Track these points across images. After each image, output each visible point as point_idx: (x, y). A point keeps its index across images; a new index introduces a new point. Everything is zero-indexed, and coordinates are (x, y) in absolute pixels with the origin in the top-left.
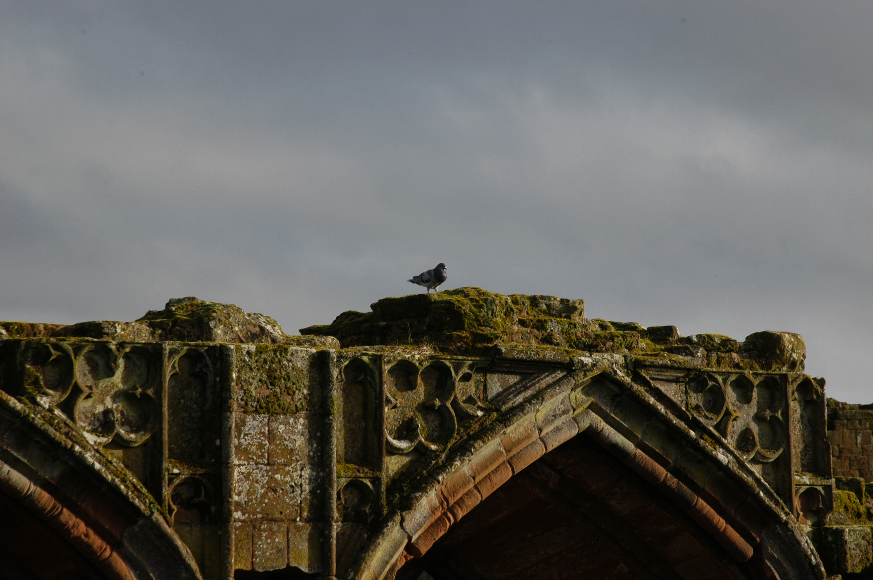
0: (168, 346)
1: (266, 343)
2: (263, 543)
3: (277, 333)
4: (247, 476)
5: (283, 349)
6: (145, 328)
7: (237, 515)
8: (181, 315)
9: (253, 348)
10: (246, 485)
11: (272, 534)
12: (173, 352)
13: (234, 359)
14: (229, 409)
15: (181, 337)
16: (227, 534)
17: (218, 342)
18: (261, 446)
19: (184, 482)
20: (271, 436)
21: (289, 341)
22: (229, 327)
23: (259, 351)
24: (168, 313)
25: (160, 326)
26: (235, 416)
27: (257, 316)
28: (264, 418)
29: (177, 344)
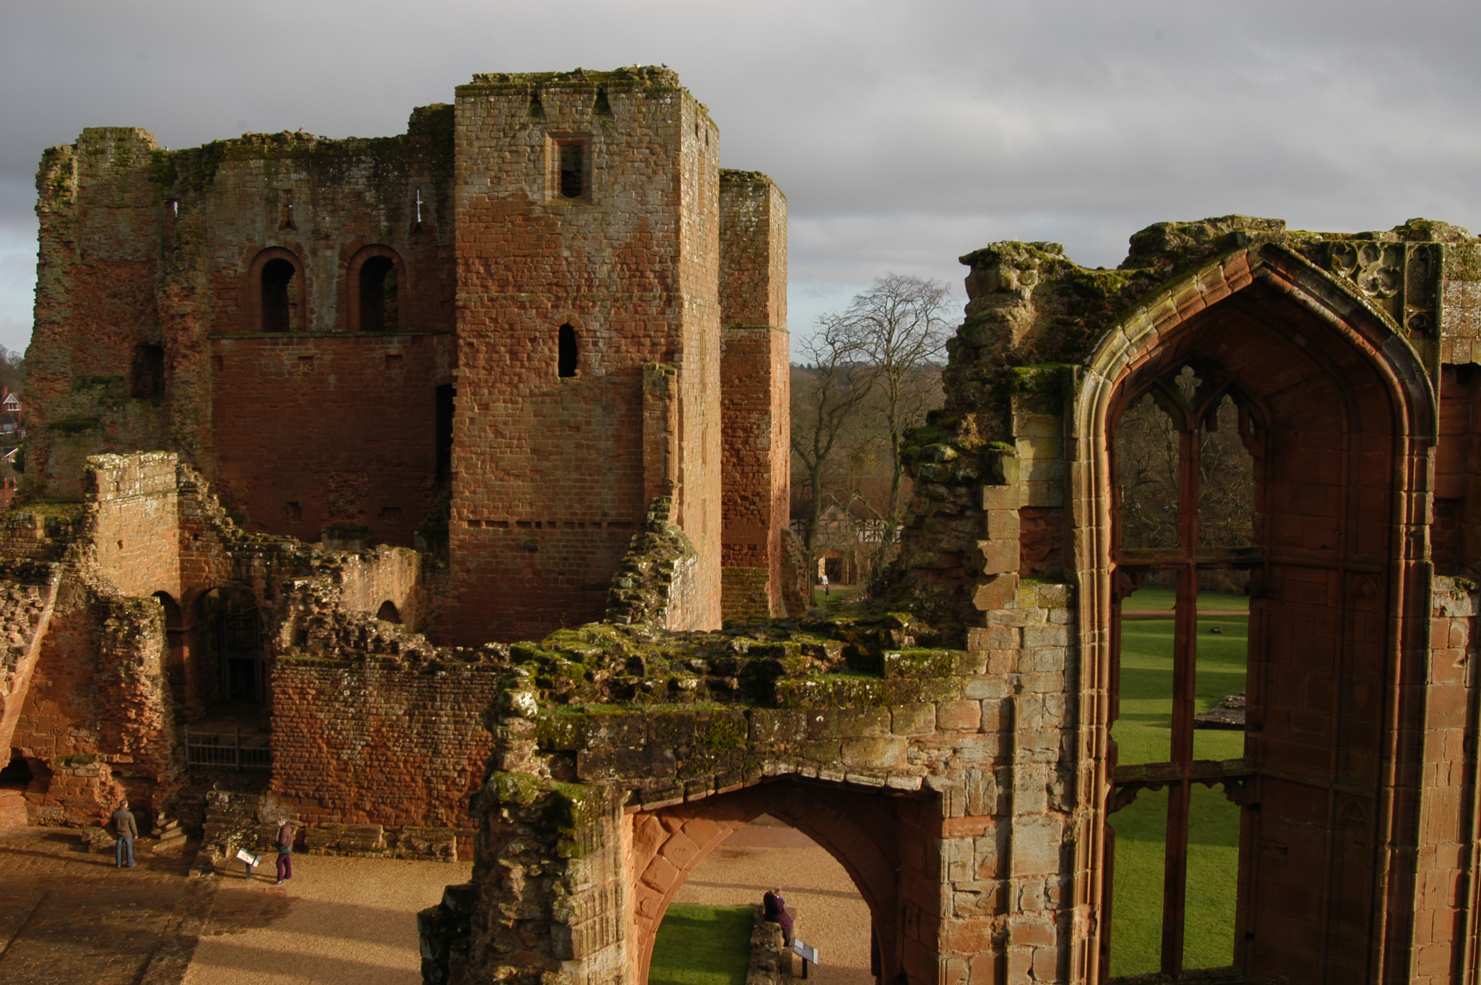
0: (1407, 244)
1: (1461, 242)
2: (1457, 350)
3: (1467, 236)
4: (1450, 314)
5: (1471, 245)
6: (1395, 235)
7: (1444, 334)
8: (1414, 227)
9: (1454, 245)
10: (1449, 319)
11: (1462, 344)
12: (1410, 248)
13: (1444, 251)
14: (1440, 278)
15: (1414, 239)
16: (1438, 344)
17: (1435, 242)
18: (1458, 298)
19: (1415, 317)
20: (1464, 292)
21: (1474, 241)
22: (1441, 234)
23: (1458, 246)
24: (1407, 226)
25: (1403, 233)
26: (1443, 282)
27: (1457, 228)
28: (1460, 283)
29: (1413, 243)
